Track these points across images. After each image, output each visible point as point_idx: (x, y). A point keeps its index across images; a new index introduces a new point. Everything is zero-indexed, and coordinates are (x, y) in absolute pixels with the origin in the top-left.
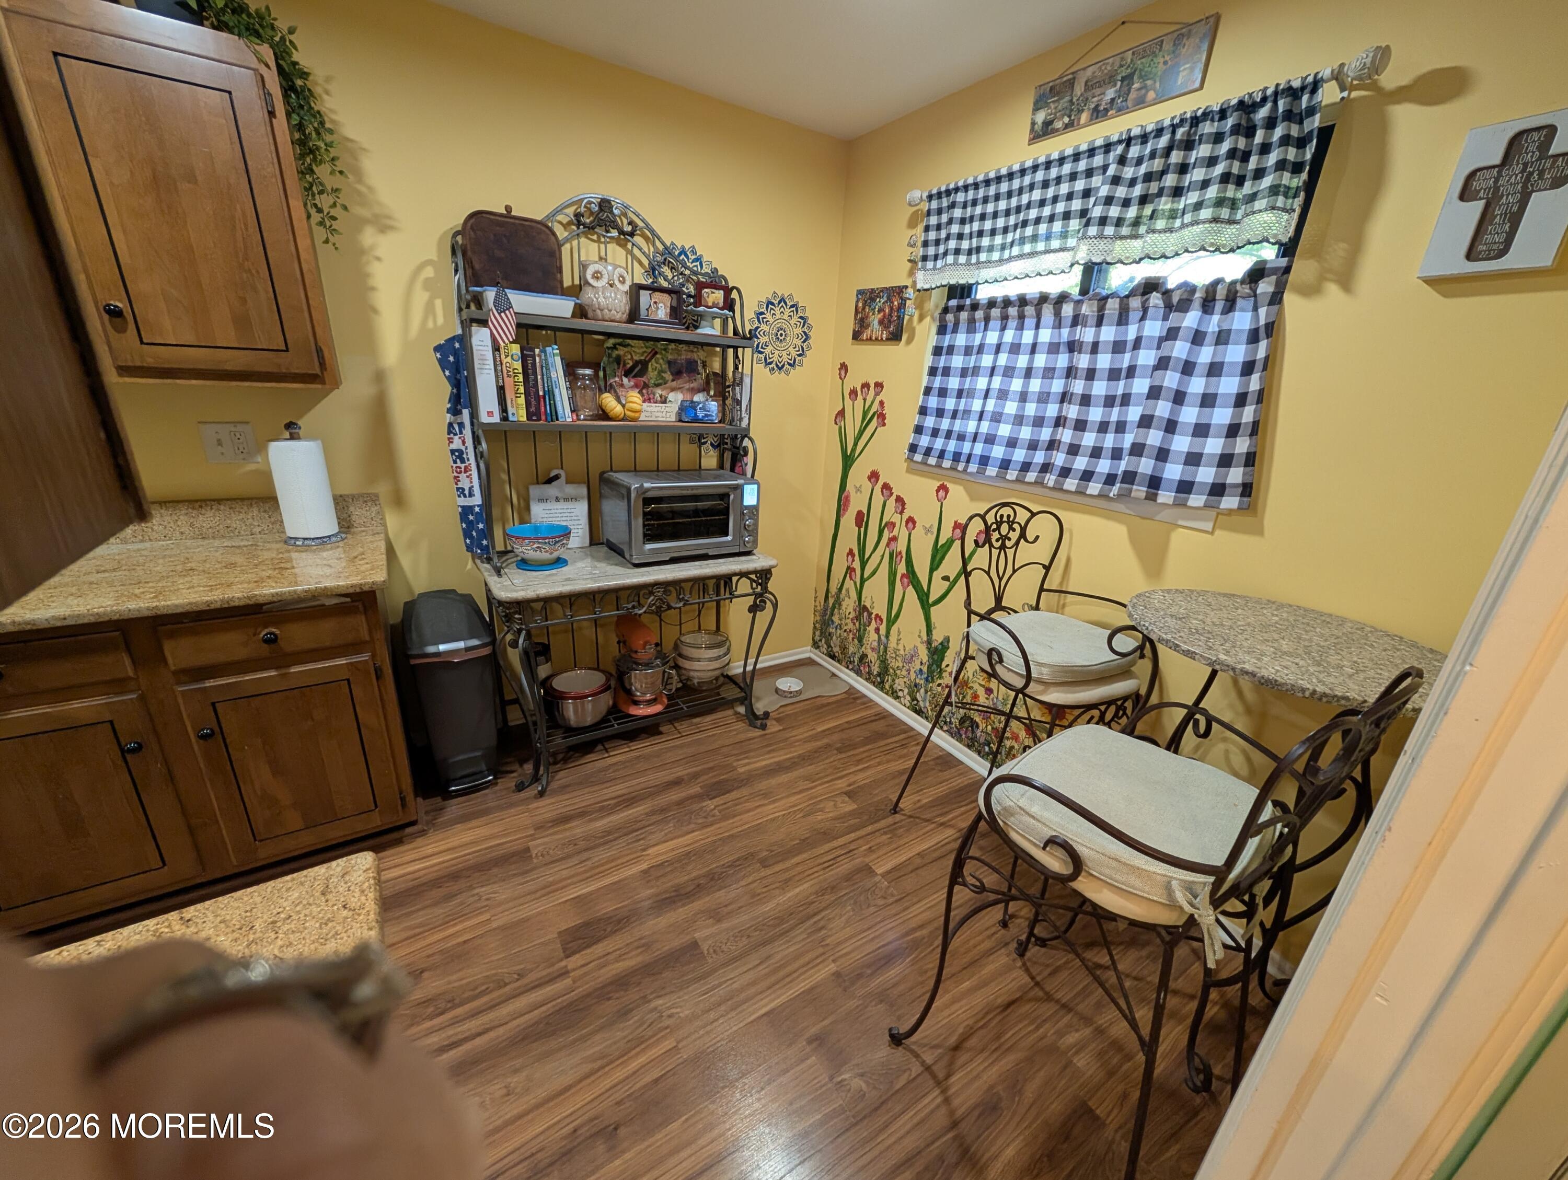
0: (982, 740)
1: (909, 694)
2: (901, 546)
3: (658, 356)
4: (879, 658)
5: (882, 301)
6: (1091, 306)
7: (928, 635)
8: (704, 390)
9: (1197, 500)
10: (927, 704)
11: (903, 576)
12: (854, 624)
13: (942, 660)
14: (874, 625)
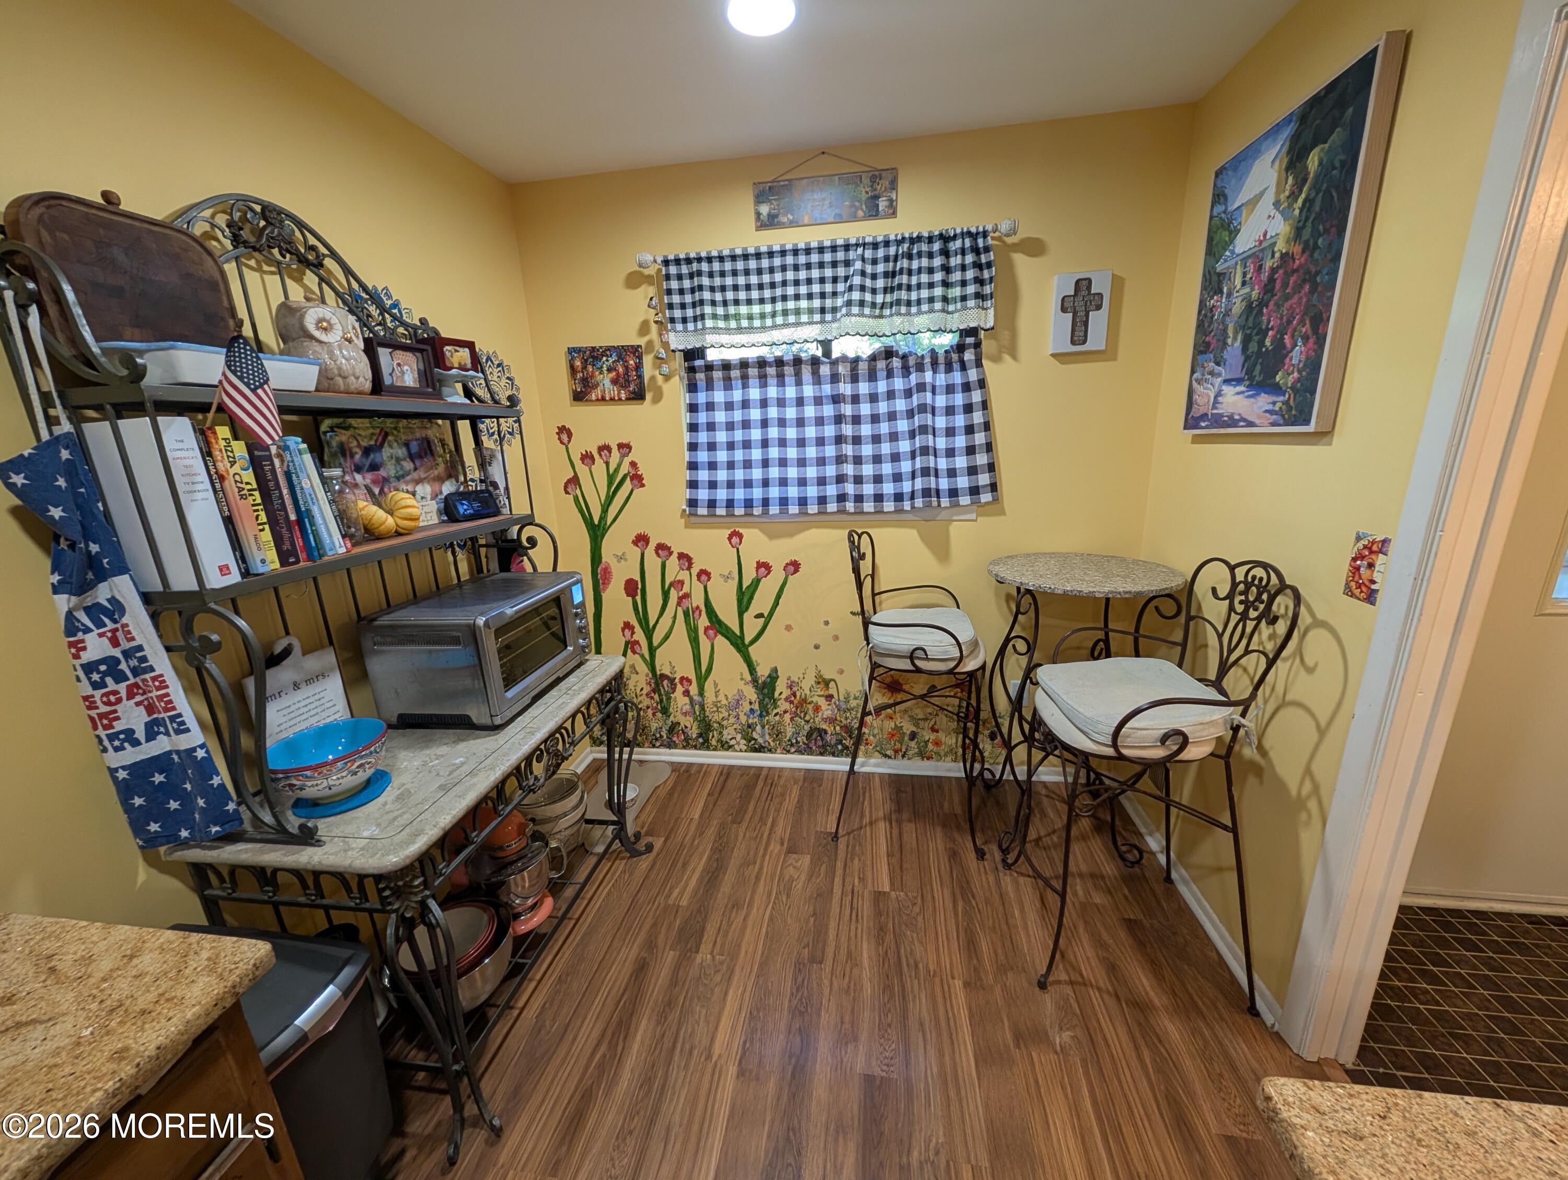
0: (833, 742)
1: (743, 738)
2: (698, 600)
3: (390, 438)
4: (695, 719)
5: (611, 360)
6: (845, 367)
7: (751, 674)
8: (449, 477)
9: (965, 500)
10: (767, 737)
11: (706, 629)
12: (652, 698)
13: (774, 690)
14: (680, 689)
